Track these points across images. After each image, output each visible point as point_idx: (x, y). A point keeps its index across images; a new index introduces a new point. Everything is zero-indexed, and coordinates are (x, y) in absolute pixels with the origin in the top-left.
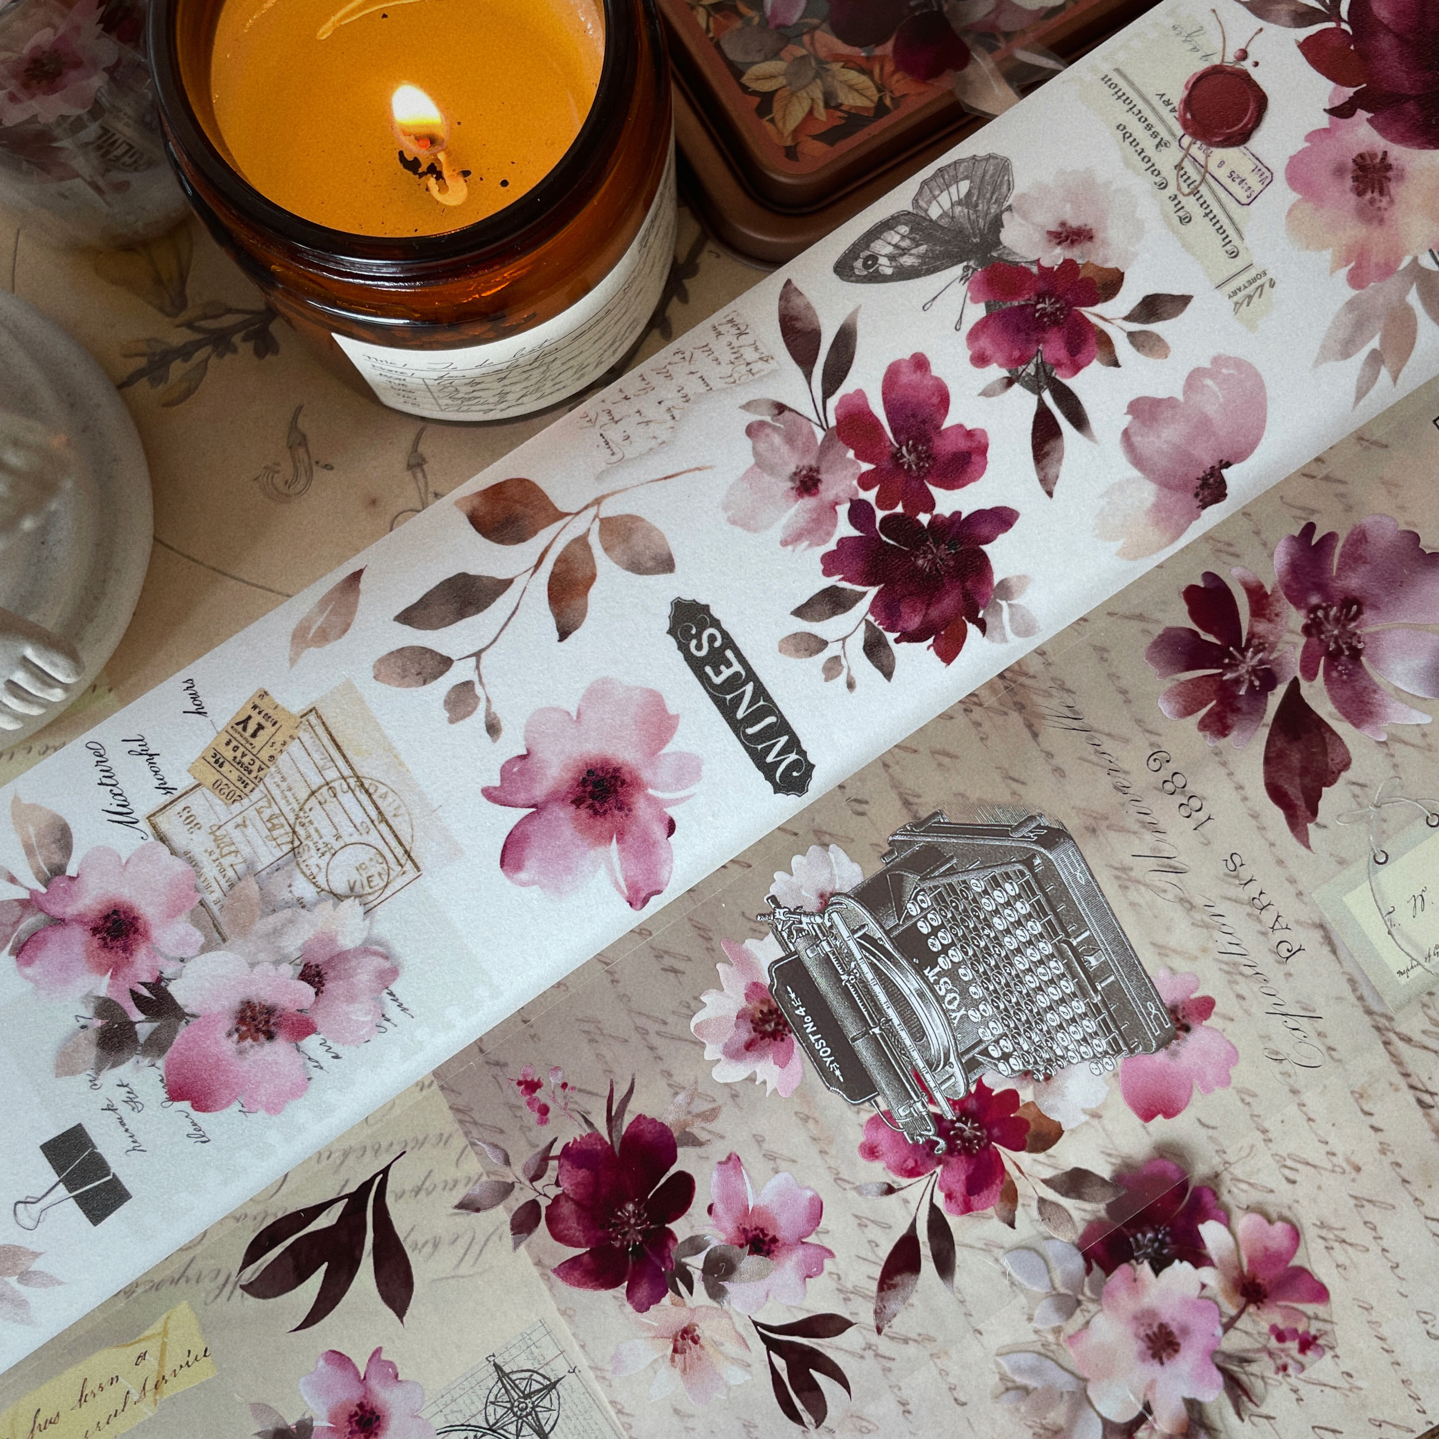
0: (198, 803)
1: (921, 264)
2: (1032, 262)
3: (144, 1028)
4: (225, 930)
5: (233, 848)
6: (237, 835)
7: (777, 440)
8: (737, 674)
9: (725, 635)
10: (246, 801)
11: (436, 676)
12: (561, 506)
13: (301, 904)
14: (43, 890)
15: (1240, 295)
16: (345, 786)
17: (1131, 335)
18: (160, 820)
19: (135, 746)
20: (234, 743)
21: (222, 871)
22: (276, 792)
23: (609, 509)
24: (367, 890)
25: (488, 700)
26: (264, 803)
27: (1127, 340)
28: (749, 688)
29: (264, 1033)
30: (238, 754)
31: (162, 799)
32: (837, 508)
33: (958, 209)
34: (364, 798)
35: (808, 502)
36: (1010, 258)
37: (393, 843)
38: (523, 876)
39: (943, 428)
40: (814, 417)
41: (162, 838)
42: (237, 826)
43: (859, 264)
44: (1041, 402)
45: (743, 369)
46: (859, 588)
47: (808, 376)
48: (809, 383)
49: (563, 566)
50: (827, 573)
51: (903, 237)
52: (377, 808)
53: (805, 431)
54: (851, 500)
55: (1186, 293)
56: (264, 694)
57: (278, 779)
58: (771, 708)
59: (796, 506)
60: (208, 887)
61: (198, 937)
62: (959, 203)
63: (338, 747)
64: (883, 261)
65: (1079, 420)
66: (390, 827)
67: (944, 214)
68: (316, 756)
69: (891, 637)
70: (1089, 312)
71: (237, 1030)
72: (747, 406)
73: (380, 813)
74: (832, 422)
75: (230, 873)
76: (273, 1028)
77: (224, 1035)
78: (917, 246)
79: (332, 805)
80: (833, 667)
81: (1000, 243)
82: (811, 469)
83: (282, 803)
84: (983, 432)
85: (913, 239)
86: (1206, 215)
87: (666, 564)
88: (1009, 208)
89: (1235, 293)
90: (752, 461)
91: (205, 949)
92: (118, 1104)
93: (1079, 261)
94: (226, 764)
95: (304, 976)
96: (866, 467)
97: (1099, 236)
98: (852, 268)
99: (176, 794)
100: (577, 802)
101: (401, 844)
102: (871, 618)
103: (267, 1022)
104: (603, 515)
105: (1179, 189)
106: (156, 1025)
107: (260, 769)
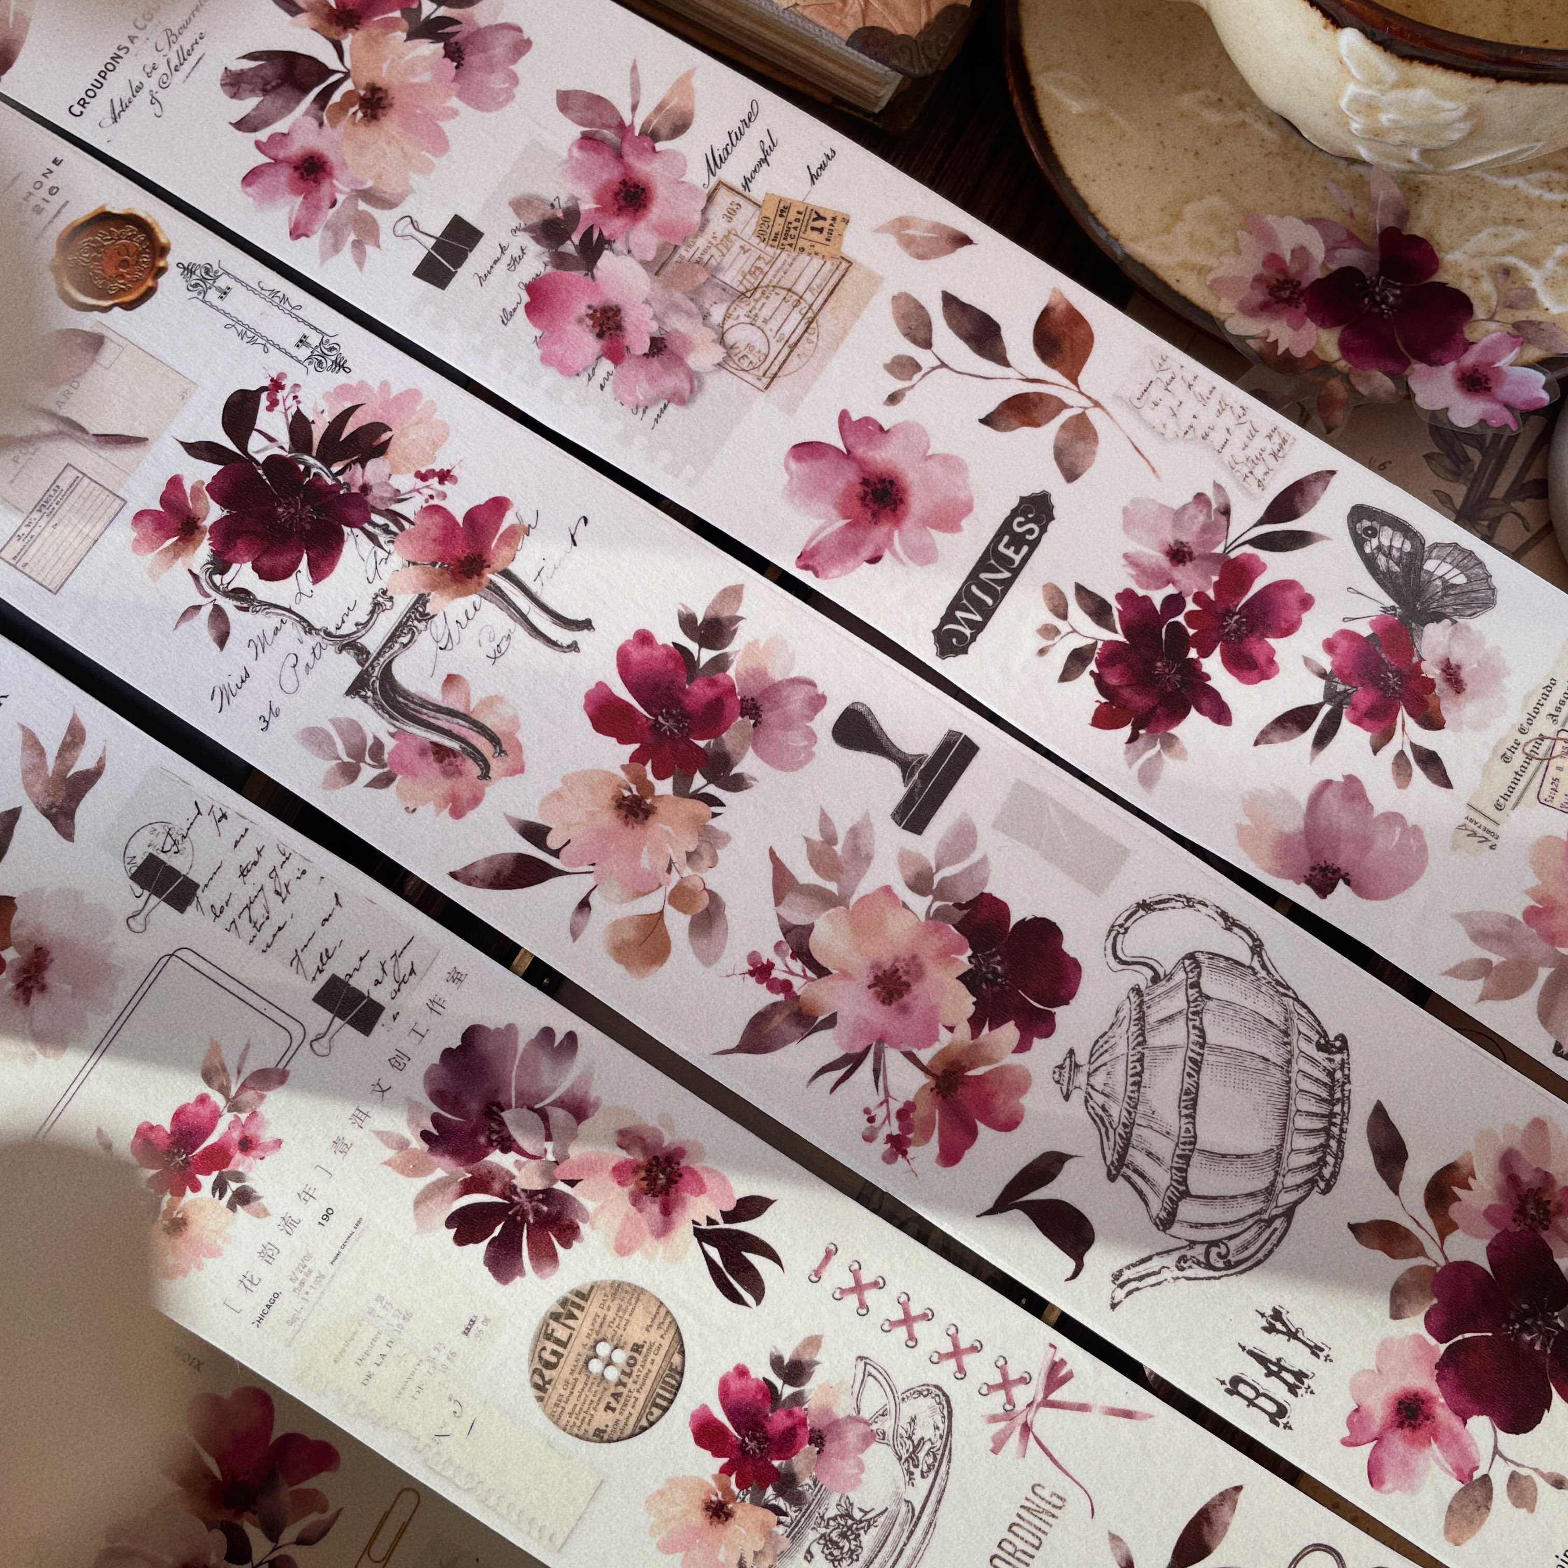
0: (747, 210)
1: (1383, 573)
2: (1420, 656)
3: (569, 247)
4: (663, 272)
5: (725, 251)
6: (735, 249)
7: (1201, 518)
8: (1012, 561)
9: (1038, 540)
10: (762, 245)
11: (915, 341)
12: (1081, 379)
13: (706, 317)
14: (637, 133)
15: (1472, 826)
16: (804, 312)
17: (1401, 754)
18: (723, 191)
19: (768, 143)
20: (801, 217)
21: (705, 252)
22: (778, 264)
23: (1094, 416)
24: (736, 359)
25: (913, 386)
26: (768, 258)
27: (1395, 753)
28: (1006, 575)
29: (601, 330)
30: (795, 224)
31: (738, 183)
32: (1171, 585)
33: (1439, 582)
34: (803, 326)
35: (1164, 561)
36: (1416, 638)
37: (777, 363)
38: (793, 465)
39: (1268, 640)
40: (1230, 541)
41: (710, 198)
42: (742, 247)
43: (1366, 523)
44: (1320, 705)
45: (1246, 470)
46: (1118, 626)
47: (1261, 522)
48: (1255, 526)
49: (1037, 400)
50: (1119, 597)
51: (1400, 549)
52: (799, 341)
53: (1218, 538)
54: (1180, 593)
55: (1453, 783)
56: (846, 221)
57: (789, 261)
58: (998, 598)
59: (1158, 554)
60: (690, 246)
61: (650, 256)
62: (1445, 582)
63: (832, 293)
64: (1375, 542)
65: (1322, 741)
66: (789, 354)
67: (1431, 574)
68: (818, 280)
69: (1093, 666)
70: (1403, 714)
71: (595, 311)
72: (1218, 487)
73: (796, 344)
74: (1233, 555)
75: (706, 258)
76: (607, 334)
77: (589, 303)
78: (1397, 564)
79: (786, 308)
80: (1049, 632)
81: (1424, 625)
82: (1190, 553)
83: (772, 272)
84: (1277, 672)
85: (1401, 557)
86: (1517, 773)
87: (1071, 475)
88: (1454, 622)
89: (1471, 820)
90: (1176, 508)
91: (645, 264)
92: (508, 253)
93: (1436, 691)
94: (783, 219)
95: (653, 340)
96: (1211, 594)
97: (1461, 698)
98: (1360, 521)
99: (746, 193)
100: (865, 482)
101: (780, 368)
102: (1100, 645)
103: (610, 329)
104: (1087, 412)
105: (1526, 744)
106: (576, 254)
107: (791, 245)
